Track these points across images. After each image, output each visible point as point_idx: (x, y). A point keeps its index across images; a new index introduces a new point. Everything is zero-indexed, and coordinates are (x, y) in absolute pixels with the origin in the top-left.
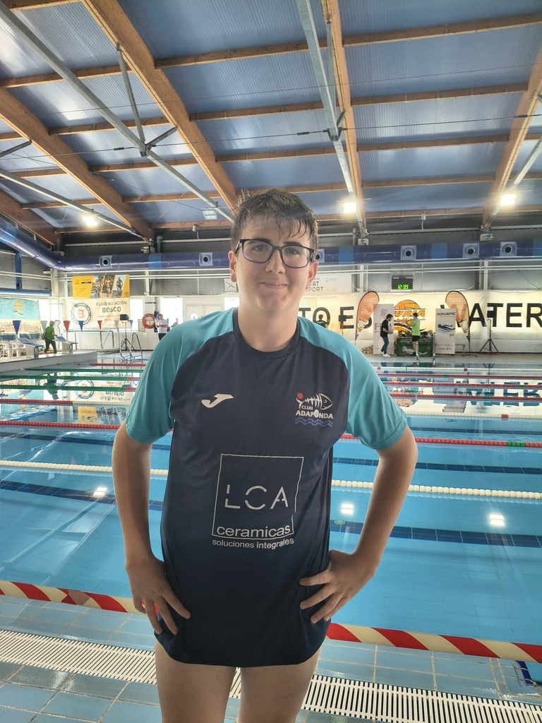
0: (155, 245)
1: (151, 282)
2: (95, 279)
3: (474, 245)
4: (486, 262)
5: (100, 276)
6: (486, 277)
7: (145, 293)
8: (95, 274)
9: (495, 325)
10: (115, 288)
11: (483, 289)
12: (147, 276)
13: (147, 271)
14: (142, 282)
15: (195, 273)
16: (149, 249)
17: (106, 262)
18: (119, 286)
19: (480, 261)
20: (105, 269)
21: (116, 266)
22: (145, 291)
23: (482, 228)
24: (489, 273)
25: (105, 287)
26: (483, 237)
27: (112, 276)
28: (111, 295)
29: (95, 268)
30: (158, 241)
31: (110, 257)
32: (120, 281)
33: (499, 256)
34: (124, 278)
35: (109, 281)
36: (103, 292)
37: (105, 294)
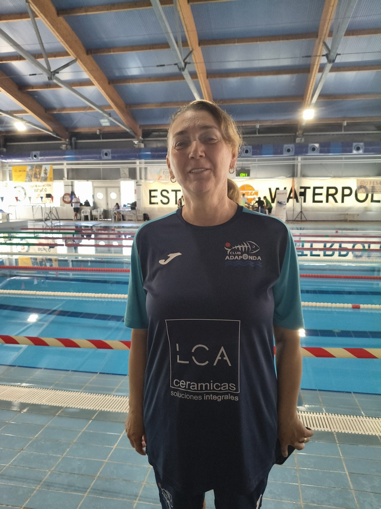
0: (71, 144)
1: (68, 170)
2: (28, 168)
3: (291, 146)
4: (299, 158)
5: (32, 166)
6: (299, 168)
7: (64, 179)
8: (28, 165)
9: (305, 201)
10: (43, 175)
11: (297, 176)
12: (65, 166)
13: (65, 162)
14: (62, 170)
15: (99, 164)
16: (66, 146)
17: (35, 156)
18: (46, 173)
19: (296, 157)
20: (35, 161)
21: (43, 159)
22: (64, 177)
23: (297, 134)
24: (301, 165)
25: (35, 174)
26: (298, 140)
27: (40, 166)
28: (40, 180)
29: (28, 160)
30: (73, 141)
31: (38, 152)
32: (46, 170)
33: (307, 153)
34: (48, 167)
35: (38, 170)
36: (34, 178)
37: (36, 179)
